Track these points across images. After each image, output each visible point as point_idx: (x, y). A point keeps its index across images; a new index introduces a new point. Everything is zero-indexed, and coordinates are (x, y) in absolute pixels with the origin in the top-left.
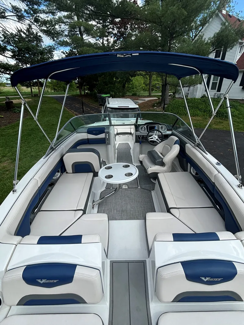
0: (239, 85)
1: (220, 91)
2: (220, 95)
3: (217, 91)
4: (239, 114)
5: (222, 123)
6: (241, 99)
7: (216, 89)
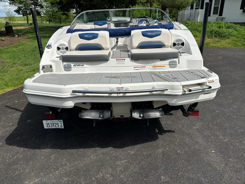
0: (240, 8)
1: (222, 15)
2: (222, 19)
3: (219, 16)
4: (237, 34)
5: (220, 42)
6: (243, 22)
7: (217, 14)
